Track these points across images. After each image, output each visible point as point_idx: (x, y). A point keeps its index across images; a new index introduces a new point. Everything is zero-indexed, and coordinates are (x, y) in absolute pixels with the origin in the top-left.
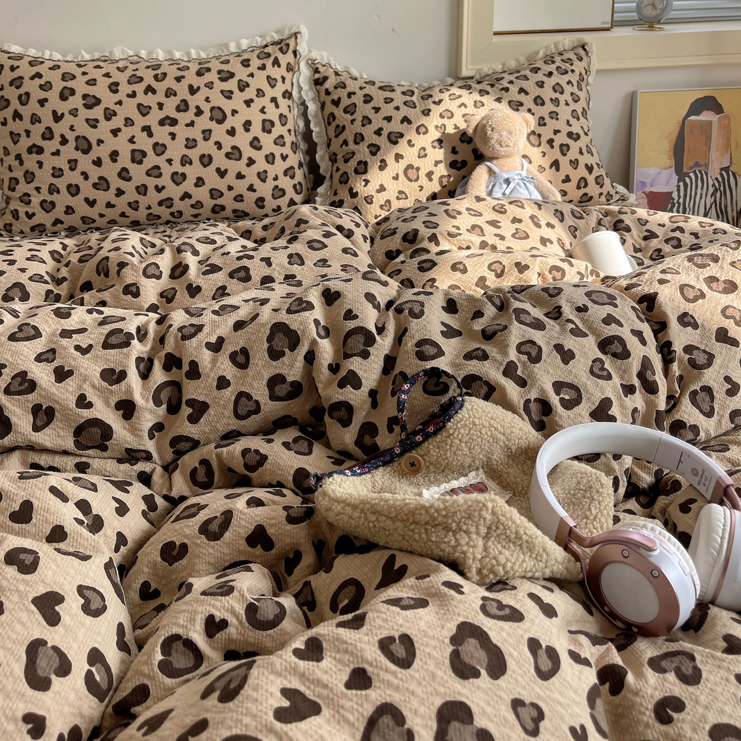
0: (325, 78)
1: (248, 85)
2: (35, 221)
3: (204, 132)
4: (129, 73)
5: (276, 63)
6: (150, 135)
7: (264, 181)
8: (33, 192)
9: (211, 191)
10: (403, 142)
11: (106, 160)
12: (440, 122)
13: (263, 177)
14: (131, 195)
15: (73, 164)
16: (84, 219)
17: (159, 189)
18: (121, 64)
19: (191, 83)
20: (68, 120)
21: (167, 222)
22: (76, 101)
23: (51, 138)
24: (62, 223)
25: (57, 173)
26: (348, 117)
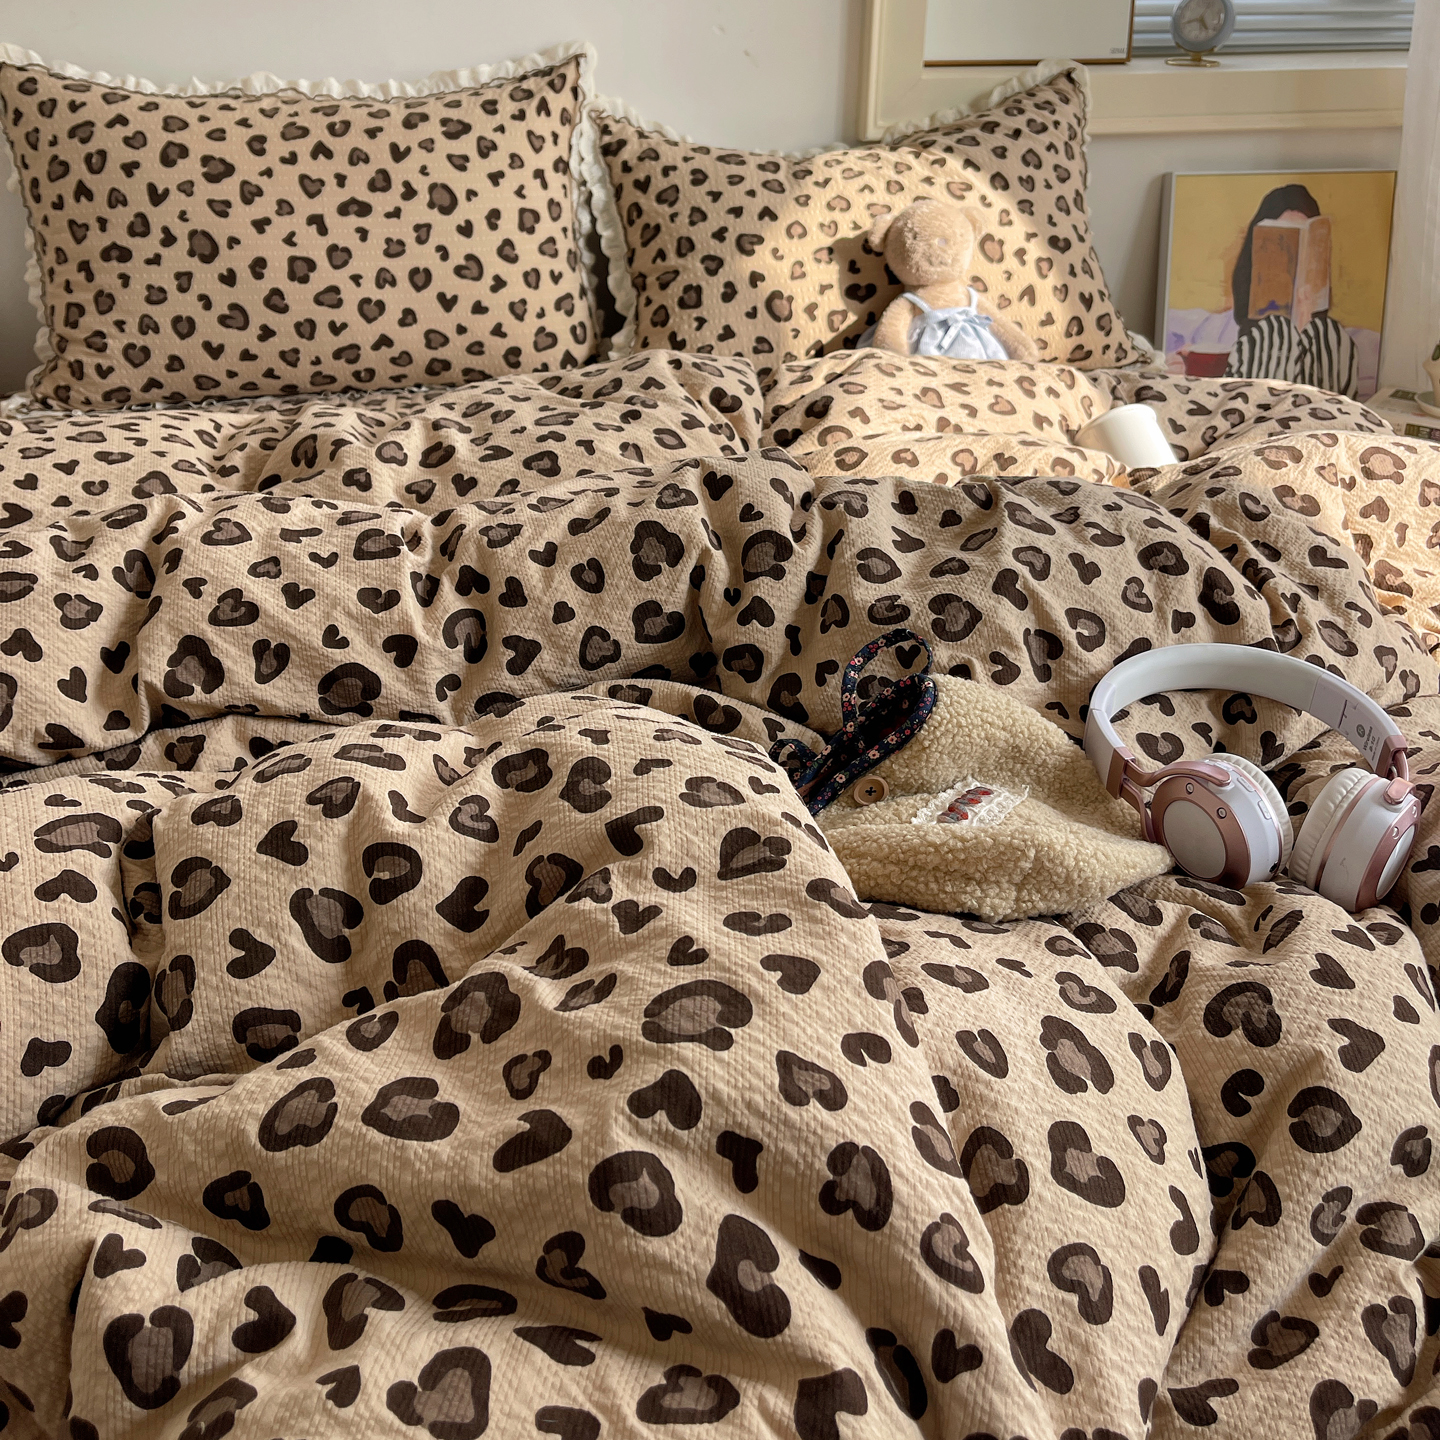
0: (622, 143)
1: (494, 147)
2: (113, 381)
3: (417, 228)
4: (281, 120)
5: (543, 107)
6: (323, 231)
7: (520, 318)
8: (111, 330)
9: (428, 334)
10: (763, 252)
11: (244, 274)
12: (828, 217)
13: (519, 311)
14: (286, 339)
15: (184, 280)
16: (201, 381)
17: (336, 329)
18: (266, 104)
19: (394, 140)
20: (176, 201)
21: (346, 390)
22: (190, 168)
23: (145, 233)
24: (159, 385)
25: (156, 295)
26: (665, 209)
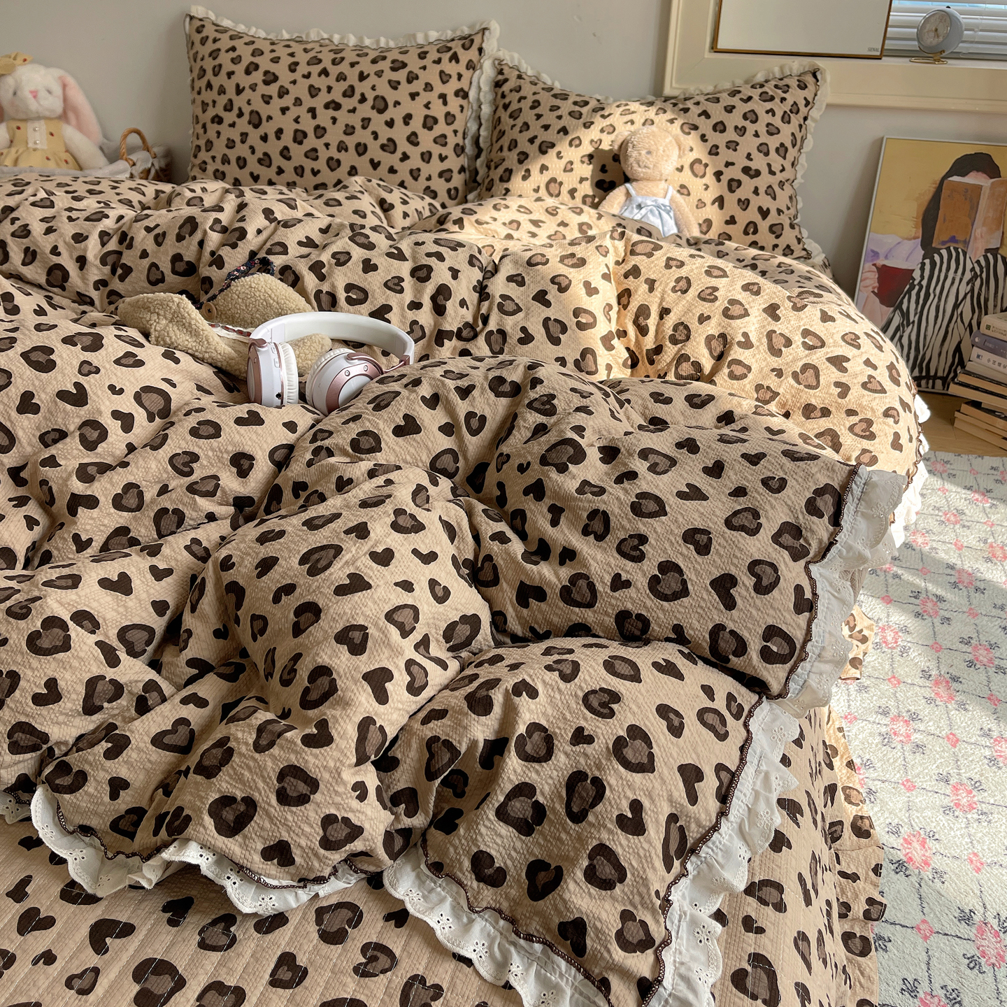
0: (506, 80)
1: (417, 78)
3: (363, 120)
4: (311, 54)
5: (455, 58)
6: (314, 117)
7: (416, 179)
8: (209, 161)
10: (552, 153)
11: (272, 137)
12: (597, 136)
13: (415, 175)
14: (290, 175)
15: (244, 136)
17: (315, 173)
19: (363, 69)
20: (248, 93)
22: (257, 77)
23: (230, 110)
25: (231, 144)
26: (511, 122)
